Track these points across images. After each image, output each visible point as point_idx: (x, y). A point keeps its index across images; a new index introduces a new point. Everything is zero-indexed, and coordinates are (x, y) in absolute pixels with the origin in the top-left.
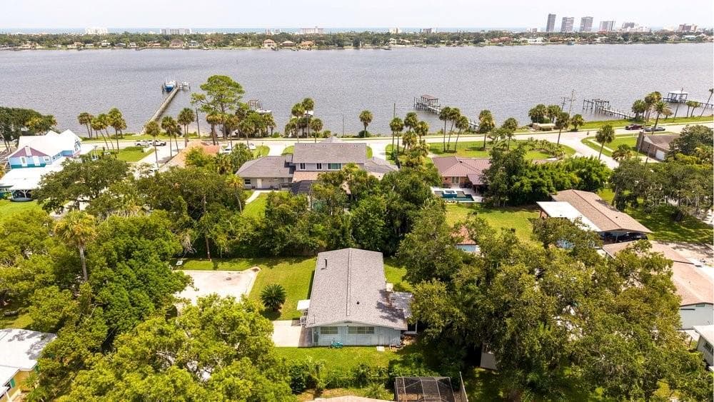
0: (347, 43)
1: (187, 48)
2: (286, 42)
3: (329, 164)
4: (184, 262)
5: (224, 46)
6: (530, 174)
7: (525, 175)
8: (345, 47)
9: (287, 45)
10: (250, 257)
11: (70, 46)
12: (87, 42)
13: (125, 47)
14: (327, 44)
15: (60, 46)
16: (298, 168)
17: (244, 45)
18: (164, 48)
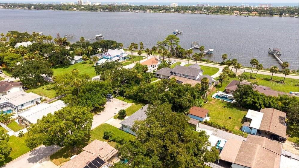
0: (276, 13)
1: (201, 14)
2: (244, 12)
3: (184, 75)
4: (118, 96)
5: (216, 13)
6: (253, 96)
7: (251, 97)
8: (274, 15)
9: (244, 14)
10: (134, 100)
11: (161, 11)
12: (167, 10)
13: (179, 12)
14: (265, 14)
15: (158, 11)
16: (174, 74)
17: (225, 13)
18: (192, 13)
